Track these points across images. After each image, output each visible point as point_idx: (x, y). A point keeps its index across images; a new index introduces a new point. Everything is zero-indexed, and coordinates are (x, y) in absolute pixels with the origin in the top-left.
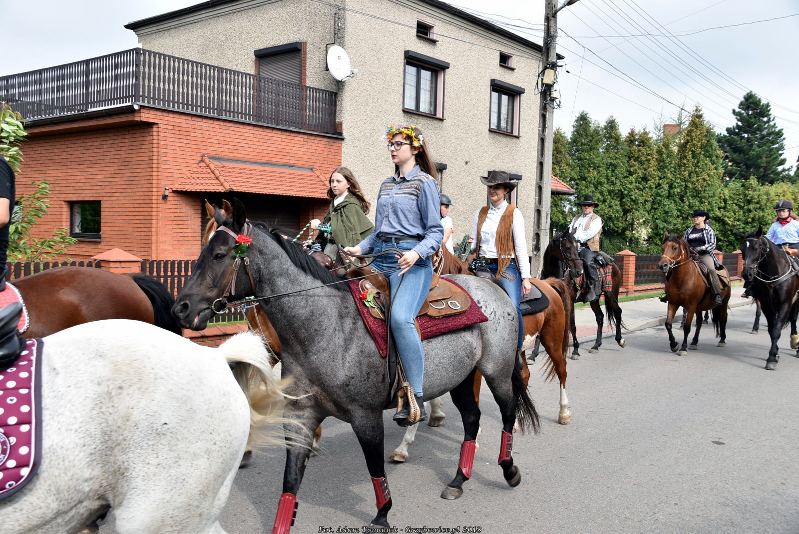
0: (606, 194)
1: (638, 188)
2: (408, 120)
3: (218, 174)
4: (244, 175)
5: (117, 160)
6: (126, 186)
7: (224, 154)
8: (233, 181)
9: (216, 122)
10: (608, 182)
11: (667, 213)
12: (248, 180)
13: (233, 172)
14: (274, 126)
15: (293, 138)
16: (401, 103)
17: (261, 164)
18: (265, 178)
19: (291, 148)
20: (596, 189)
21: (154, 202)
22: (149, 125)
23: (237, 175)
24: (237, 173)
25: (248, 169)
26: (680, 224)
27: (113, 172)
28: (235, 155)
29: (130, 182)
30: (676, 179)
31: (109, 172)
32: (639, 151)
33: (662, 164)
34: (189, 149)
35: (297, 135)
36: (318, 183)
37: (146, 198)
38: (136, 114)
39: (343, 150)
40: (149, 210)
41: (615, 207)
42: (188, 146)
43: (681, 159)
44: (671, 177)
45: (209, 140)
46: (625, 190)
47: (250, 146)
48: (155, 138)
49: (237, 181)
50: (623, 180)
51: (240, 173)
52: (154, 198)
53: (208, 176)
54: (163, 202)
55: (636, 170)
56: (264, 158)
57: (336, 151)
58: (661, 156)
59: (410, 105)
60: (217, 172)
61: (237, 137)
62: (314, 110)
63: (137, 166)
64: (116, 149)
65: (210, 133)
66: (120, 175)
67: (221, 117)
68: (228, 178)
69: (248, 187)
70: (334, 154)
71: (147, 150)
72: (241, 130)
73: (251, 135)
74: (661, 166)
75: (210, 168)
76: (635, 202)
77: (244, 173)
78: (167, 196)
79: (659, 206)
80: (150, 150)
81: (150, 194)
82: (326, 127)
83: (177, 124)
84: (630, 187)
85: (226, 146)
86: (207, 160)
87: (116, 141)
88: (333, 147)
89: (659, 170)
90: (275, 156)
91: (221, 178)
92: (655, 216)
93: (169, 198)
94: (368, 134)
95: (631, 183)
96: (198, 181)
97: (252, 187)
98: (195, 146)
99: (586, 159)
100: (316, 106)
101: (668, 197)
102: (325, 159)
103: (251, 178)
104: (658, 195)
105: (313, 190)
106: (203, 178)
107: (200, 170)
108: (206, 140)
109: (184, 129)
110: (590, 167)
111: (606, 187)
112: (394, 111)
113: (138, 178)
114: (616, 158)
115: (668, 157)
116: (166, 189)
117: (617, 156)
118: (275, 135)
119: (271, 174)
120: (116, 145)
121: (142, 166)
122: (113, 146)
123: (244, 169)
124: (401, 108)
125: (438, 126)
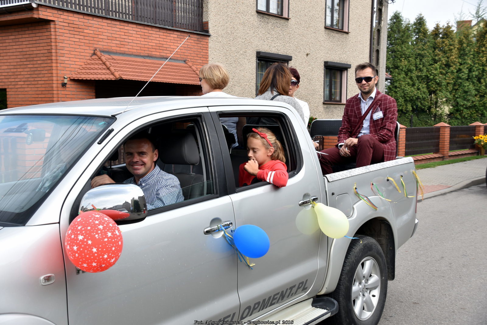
0: (415, 78)
1: (441, 73)
2: (261, 20)
3: (109, 65)
4: (131, 66)
5: (19, 53)
6: (29, 76)
7: (113, 48)
8: (122, 71)
9: (104, 21)
10: (416, 69)
11: (466, 92)
12: (134, 70)
13: (121, 64)
14: (153, 25)
15: (168, 35)
16: (255, 5)
17: (144, 57)
18: (147, 68)
19: (168, 43)
20: (407, 75)
21: (55, 89)
22: (47, 22)
23: (124, 66)
24: (125, 64)
25: (133, 61)
26: (478, 101)
27: (15, 64)
28: (122, 49)
29: (32, 73)
30: (475, 64)
31: (12, 64)
32: (443, 42)
33: (462, 52)
34: (83, 44)
35: (172, 32)
36: (191, 72)
37: (47, 86)
38: (35, 12)
39: (210, 45)
40: (51, 96)
41: (422, 90)
42: (81, 41)
43: (479, 47)
44: (470, 62)
45: (100, 37)
46: (431, 75)
47: (134, 41)
48: (53, 33)
49: (125, 71)
50: (429, 67)
51: (127, 64)
52: (55, 85)
53: (100, 66)
54: (62, 89)
55: (440, 58)
56: (146, 52)
57: (204, 46)
58: (462, 46)
59: (262, 7)
60: (108, 63)
61: (123, 34)
62: (185, 11)
63: (38, 59)
64: (17, 43)
65: (100, 30)
66: (22, 67)
67: (108, 17)
68: (118, 69)
69: (134, 75)
70: (202, 48)
71: (46, 44)
72: (126, 28)
73: (135, 32)
74: (461, 54)
75: (101, 60)
76: (439, 84)
77: (131, 65)
78: (66, 84)
79: (459, 87)
80: (49, 44)
81: (51, 82)
82: (195, 26)
83: (72, 22)
84: (435, 72)
85: (114, 42)
86: (98, 53)
87: (17, 37)
88: (202, 43)
89: (460, 57)
90: (154, 50)
91: (112, 69)
92: (456, 96)
93: (67, 86)
94: (229, 32)
95: (436, 69)
96: (92, 71)
97: (137, 76)
98: (87, 42)
99: (398, 51)
100: (186, 8)
101: (467, 79)
102: (195, 53)
103: (136, 69)
104: (459, 78)
105: (187, 78)
106: (96, 69)
107: (93, 62)
108: (96, 36)
109: (77, 26)
110: (402, 57)
111: (415, 74)
112: (250, 12)
113: (39, 69)
114: (423, 50)
115: (468, 46)
116: (64, 78)
117: (424, 48)
118: (154, 32)
119: (152, 65)
120: (17, 40)
121: (42, 58)
122: (14, 40)
123: (130, 61)
124: (255, 9)
125: (284, 25)
